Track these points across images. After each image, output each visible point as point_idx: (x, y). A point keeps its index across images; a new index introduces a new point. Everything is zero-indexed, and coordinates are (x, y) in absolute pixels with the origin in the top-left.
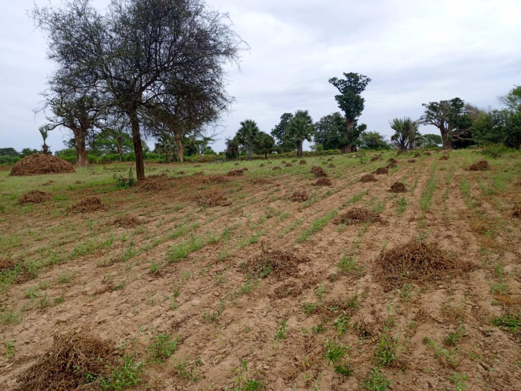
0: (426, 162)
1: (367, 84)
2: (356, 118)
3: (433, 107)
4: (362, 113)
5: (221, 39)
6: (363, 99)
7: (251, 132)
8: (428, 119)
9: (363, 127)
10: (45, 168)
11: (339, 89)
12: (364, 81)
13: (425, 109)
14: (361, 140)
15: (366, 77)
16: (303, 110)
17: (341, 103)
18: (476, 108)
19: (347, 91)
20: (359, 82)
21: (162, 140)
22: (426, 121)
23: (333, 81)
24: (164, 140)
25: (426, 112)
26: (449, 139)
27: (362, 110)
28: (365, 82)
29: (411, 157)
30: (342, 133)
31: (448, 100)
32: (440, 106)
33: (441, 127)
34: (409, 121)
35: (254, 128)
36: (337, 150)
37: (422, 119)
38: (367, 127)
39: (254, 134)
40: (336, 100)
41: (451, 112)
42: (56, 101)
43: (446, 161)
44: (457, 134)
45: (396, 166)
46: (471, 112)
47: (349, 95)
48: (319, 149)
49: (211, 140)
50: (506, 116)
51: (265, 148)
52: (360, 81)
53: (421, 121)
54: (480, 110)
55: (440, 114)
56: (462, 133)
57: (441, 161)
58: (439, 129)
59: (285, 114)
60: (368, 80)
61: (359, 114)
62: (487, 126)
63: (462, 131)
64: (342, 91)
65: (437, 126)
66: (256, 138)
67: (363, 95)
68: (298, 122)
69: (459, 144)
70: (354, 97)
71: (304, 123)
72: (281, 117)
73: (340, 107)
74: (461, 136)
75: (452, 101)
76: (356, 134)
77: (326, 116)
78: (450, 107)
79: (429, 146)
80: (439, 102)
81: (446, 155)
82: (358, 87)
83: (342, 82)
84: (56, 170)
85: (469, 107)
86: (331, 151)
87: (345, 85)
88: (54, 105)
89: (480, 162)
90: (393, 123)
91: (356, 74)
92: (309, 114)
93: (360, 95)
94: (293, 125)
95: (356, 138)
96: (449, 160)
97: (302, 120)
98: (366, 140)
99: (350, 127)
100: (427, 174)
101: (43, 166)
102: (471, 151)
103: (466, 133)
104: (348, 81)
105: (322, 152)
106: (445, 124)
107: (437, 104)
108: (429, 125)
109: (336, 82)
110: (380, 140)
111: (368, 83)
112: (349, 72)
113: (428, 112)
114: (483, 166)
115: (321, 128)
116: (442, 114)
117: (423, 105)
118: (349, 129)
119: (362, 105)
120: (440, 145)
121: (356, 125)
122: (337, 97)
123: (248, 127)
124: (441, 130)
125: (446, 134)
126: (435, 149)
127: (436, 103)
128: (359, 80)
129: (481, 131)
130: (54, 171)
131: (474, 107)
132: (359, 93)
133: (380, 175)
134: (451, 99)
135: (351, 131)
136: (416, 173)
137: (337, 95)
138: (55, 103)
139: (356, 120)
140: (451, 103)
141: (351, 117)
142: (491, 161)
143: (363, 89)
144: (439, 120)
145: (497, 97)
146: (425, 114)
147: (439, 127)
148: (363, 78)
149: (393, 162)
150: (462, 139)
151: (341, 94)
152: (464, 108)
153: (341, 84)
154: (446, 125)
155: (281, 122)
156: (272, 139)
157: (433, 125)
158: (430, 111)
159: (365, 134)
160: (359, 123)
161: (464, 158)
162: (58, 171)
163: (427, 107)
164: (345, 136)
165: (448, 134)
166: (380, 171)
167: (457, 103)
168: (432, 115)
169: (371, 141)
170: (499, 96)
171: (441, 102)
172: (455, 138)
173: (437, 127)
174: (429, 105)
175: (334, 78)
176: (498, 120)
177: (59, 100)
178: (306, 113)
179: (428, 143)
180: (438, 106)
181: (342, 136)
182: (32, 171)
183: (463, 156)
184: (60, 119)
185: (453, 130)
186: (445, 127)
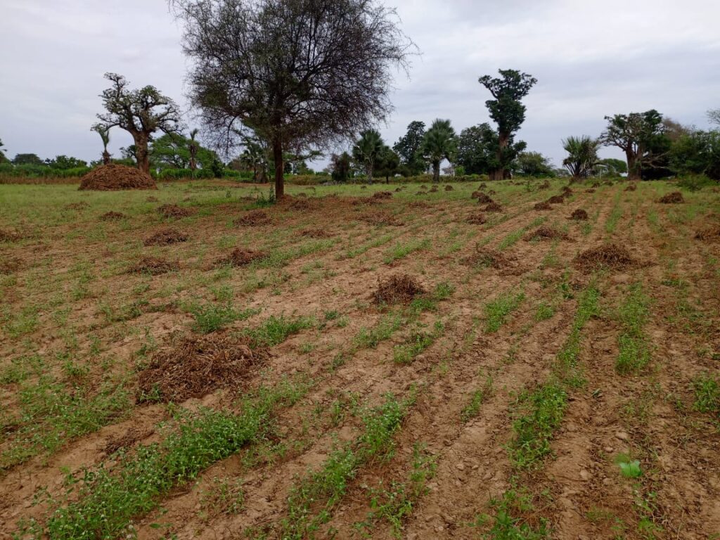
0: (608, 193)
1: (531, 86)
2: (512, 133)
3: (619, 122)
4: (521, 125)
5: (385, 38)
6: (524, 107)
7: (373, 146)
8: (611, 138)
9: (522, 145)
10: (123, 181)
11: (492, 91)
12: (527, 82)
13: (607, 123)
14: (517, 162)
15: (530, 76)
16: (444, 118)
17: (493, 111)
18: (678, 125)
19: (503, 95)
20: (520, 83)
21: (249, 152)
22: (607, 141)
23: (484, 80)
24: (251, 152)
25: (609, 128)
26: (638, 165)
27: (521, 122)
28: (528, 84)
29: (589, 187)
30: (492, 153)
31: (640, 112)
32: (629, 120)
33: (628, 150)
34: (588, 140)
35: (378, 141)
36: (484, 175)
37: (602, 137)
38: (527, 146)
39: (377, 149)
40: (488, 106)
41: (643, 129)
42: (110, 93)
43: (632, 193)
44: (648, 160)
45: (571, 195)
46: (671, 130)
47: (506, 101)
48: (458, 173)
49: (321, 154)
50: (714, 139)
51: (386, 169)
52: (522, 82)
53: (601, 140)
54: (683, 127)
55: (628, 131)
56: (656, 158)
57: (627, 192)
58: (625, 152)
59: (414, 123)
60: (533, 80)
61: (517, 128)
62: (688, 151)
63: (656, 156)
64: (496, 95)
65: (622, 148)
66: (379, 154)
67: (524, 101)
68: (437, 135)
69: (650, 174)
70: (512, 103)
71: (445, 137)
72: (409, 127)
73: (491, 117)
74: (654, 163)
75: (646, 114)
76: (512, 154)
77: (470, 127)
78: (642, 122)
79: (610, 175)
80: (628, 115)
81: (633, 186)
82: (519, 90)
83: (496, 82)
84: (136, 186)
85: (669, 123)
86: (475, 176)
87: (501, 86)
88: (108, 98)
89: (673, 194)
90: (567, 143)
91: (517, 72)
92: (451, 125)
93: (520, 101)
94: (430, 139)
95: (510, 160)
96: (636, 191)
97: (442, 133)
98: (524, 163)
99: (504, 144)
100: (609, 205)
101: (121, 179)
102: (665, 183)
103: (661, 159)
104: (505, 81)
105: (462, 177)
106: (633, 146)
107: (626, 118)
108: (611, 146)
109: (489, 82)
110: (542, 164)
111: (533, 85)
112: (507, 69)
113: (611, 128)
114: (675, 198)
115: (463, 144)
116: (631, 131)
117: (606, 118)
118: (502, 147)
119: (522, 115)
120: (625, 175)
121: (511, 142)
122: (489, 104)
123: (370, 139)
124: (627, 153)
125: (634, 159)
126: (617, 180)
127: (623, 116)
128: (520, 81)
129: (679, 157)
130: (134, 186)
131: (676, 123)
132: (520, 99)
133: (554, 204)
134: (644, 112)
135: (505, 150)
136: (596, 204)
137: (488, 100)
138: (109, 95)
139: (513, 136)
140: (645, 117)
141: (506, 131)
142: (687, 194)
143: (525, 94)
144: (625, 139)
145: (708, 112)
146: (608, 131)
147: (624, 149)
148: (526, 78)
149: (567, 191)
150: (655, 167)
151: (494, 99)
152: (661, 125)
153: (495, 85)
154: (635, 148)
155: (408, 133)
156: (396, 157)
157: (617, 147)
158: (616, 127)
159: (523, 155)
160: (516, 140)
161: (655, 190)
162: (138, 186)
163: (610, 121)
164: (496, 156)
165: (636, 160)
166: (554, 200)
167: (652, 117)
168: (617, 132)
169: (530, 165)
170: (710, 111)
171: (631, 114)
172: (645, 165)
173: (622, 150)
174: (614, 118)
175: (486, 77)
176: (703, 144)
177: (114, 91)
178: (448, 123)
179: (608, 171)
180: (626, 120)
181: (492, 156)
182: (108, 185)
183: (654, 188)
184: (115, 117)
185: (644, 155)
186: (633, 149)
